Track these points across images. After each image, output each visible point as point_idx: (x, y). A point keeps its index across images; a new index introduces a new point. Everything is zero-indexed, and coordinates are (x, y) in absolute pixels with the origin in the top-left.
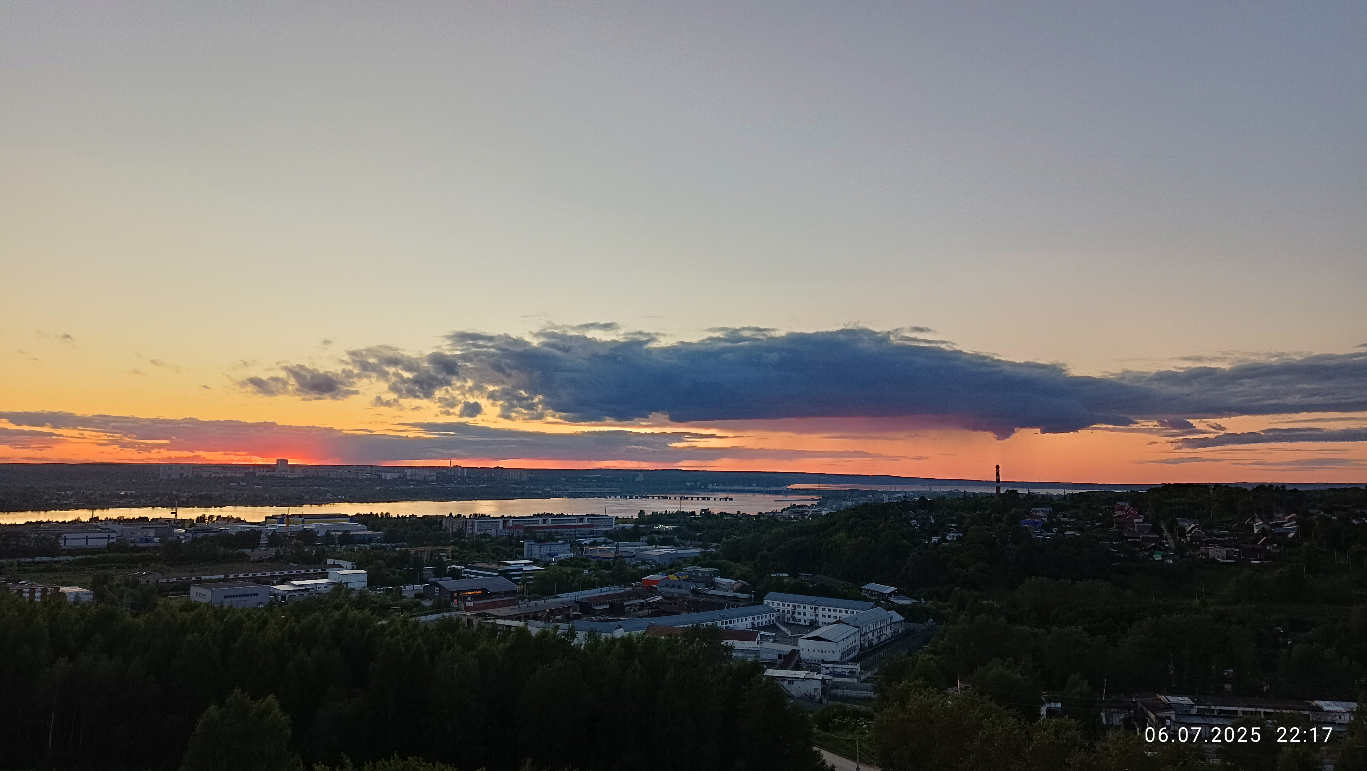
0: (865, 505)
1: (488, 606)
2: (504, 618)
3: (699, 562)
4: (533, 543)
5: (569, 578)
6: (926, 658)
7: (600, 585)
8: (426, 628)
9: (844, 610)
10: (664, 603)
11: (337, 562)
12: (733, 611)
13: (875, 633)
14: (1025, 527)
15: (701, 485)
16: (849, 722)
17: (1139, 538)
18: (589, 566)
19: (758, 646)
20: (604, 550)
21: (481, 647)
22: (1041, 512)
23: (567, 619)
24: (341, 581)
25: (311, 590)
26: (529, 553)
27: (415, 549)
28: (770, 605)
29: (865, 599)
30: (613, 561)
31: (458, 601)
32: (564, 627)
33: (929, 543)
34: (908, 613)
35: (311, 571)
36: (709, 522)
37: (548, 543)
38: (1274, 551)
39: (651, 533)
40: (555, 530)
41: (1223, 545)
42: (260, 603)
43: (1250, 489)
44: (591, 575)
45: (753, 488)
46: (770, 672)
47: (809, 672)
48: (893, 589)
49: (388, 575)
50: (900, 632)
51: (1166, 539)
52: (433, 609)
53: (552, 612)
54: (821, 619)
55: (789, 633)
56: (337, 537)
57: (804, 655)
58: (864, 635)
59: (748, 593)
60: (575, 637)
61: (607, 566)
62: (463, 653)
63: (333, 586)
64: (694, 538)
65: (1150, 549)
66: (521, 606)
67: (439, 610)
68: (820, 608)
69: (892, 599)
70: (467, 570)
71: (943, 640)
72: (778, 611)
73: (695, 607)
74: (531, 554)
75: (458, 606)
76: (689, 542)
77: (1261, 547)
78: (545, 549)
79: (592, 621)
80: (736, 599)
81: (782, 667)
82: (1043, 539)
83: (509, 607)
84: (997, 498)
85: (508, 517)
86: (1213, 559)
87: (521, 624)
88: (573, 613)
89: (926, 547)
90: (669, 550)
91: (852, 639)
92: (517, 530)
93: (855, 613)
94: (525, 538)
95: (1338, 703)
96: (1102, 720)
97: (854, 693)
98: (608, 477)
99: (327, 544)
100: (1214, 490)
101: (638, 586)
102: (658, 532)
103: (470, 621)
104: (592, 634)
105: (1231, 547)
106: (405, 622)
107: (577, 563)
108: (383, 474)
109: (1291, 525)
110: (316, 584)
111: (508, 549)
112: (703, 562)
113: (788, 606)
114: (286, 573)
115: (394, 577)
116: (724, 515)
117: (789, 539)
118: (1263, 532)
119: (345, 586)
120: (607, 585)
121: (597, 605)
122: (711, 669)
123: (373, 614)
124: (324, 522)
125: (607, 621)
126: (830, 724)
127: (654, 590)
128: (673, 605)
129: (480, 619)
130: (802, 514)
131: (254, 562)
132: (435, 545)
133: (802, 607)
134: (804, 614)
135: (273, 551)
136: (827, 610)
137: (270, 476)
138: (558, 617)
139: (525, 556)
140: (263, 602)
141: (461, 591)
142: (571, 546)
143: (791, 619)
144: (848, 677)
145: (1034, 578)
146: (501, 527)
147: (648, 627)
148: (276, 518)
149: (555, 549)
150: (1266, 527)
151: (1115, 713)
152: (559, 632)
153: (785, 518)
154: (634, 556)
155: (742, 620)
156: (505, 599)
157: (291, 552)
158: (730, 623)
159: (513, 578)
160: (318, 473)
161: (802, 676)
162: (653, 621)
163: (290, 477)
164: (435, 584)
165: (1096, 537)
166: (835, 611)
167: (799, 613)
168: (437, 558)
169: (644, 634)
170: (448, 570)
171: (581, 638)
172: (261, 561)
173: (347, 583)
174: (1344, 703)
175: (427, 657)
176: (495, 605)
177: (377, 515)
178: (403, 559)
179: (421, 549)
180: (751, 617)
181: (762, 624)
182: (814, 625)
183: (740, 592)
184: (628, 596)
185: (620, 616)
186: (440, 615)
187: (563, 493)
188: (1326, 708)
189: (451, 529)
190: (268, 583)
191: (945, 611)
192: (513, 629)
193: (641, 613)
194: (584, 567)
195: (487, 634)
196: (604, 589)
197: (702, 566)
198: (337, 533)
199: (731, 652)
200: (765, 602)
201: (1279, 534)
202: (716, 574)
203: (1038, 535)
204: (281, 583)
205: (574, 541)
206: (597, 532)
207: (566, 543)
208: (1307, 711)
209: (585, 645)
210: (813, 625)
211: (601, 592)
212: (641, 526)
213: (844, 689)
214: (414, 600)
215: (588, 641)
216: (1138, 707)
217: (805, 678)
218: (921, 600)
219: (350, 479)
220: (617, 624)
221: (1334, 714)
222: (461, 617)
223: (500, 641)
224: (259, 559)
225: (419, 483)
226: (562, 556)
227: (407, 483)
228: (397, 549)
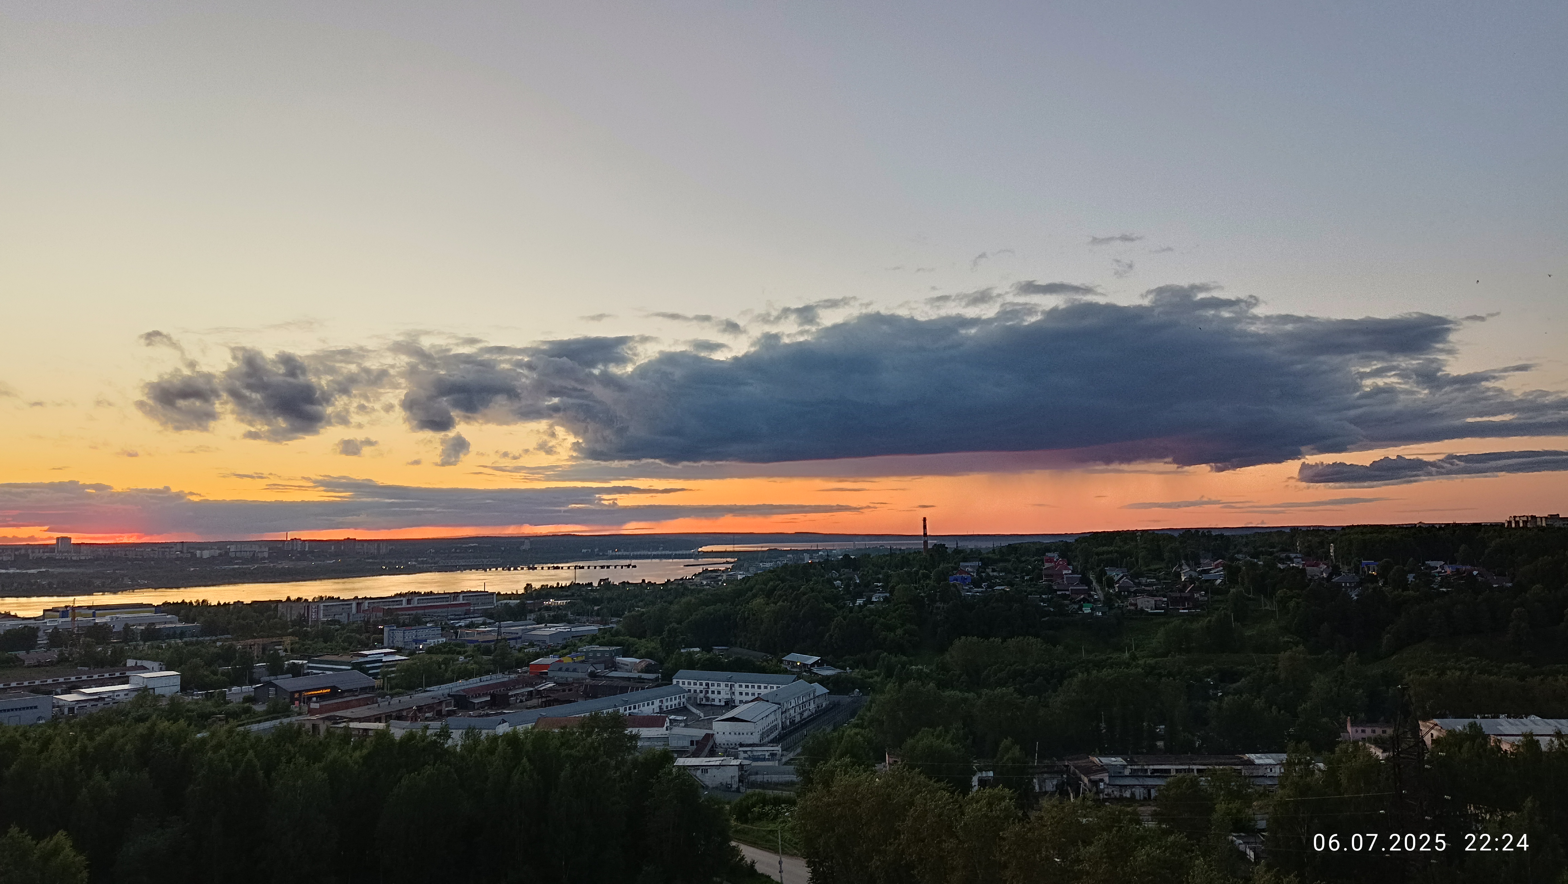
0: (785, 566)
1: (339, 707)
2: (360, 720)
3: (598, 641)
4: (395, 628)
5: (440, 668)
6: (852, 733)
7: (479, 674)
8: (259, 739)
9: (762, 686)
10: (557, 690)
11: (139, 663)
12: (640, 694)
13: (797, 708)
14: (953, 584)
15: (600, 550)
16: (769, 810)
17: (1068, 590)
18: (465, 652)
19: (667, 732)
20: (484, 632)
21: (330, 757)
22: (970, 567)
23: (439, 715)
24: (146, 686)
25: (106, 699)
26: (390, 641)
27: (243, 643)
28: (681, 684)
29: (786, 672)
30: (495, 645)
31: (300, 703)
32: (435, 726)
33: (854, 606)
34: (835, 685)
35: (107, 675)
36: (608, 594)
37: (413, 628)
38: (1202, 598)
39: (539, 610)
40: (423, 611)
41: (1151, 594)
42: (39, 718)
43: (1176, 534)
44: (468, 663)
45: (659, 553)
46: (681, 761)
47: (725, 758)
48: (816, 658)
49: (207, 676)
50: (824, 706)
51: (1095, 591)
52: (267, 715)
53: (420, 709)
54: (737, 698)
55: (702, 715)
56: (139, 632)
57: (719, 739)
58: (785, 711)
59: (655, 673)
60: (449, 737)
61: (487, 651)
62: (308, 765)
63: (136, 693)
64: (589, 614)
65: (1080, 601)
66: (381, 704)
67: (275, 715)
68: (737, 685)
69: (815, 670)
70: (310, 665)
71: (870, 711)
72: (690, 691)
73: (592, 693)
74: (393, 642)
75: (300, 709)
76: (584, 619)
77: (1188, 595)
78: (410, 635)
79: (470, 716)
80: (640, 680)
81: (695, 755)
82: (972, 596)
83: (367, 707)
84: (924, 554)
85: (362, 598)
86: (1142, 610)
87: (381, 726)
88: (447, 709)
89: (851, 610)
90: (562, 628)
91: (772, 717)
92: (374, 613)
93: (775, 689)
94: (384, 623)
95: (1268, 755)
96: (1034, 787)
97: (775, 778)
98: (486, 546)
99: (126, 641)
100: (1141, 536)
101: (526, 672)
102: (548, 608)
103: (315, 727)
104: (470, 733)
105: (1160, 596)
106: (230, 732)
107: (450, 650)
108: (198, 552)
109: (1217, 572)
110: (114, 692)
111: (363, 637)
112: (602, 640)
113: (701, 684)
114: (73, 679)
115: (215, 677)
116: (627, 585)
117: (700, 608)
118: (1191, 580)
119: (151, 692)
120: (487, 673)
121: (476, 697)
122: (613, 763)
123: (189, 725)
124: (121, 613)
125: (488, 715)
126: (749, 814)
127: (544, 676)
128: (567, 691)
129: (328, 723)
130: (715, 579)
131: (29, 667)
132: (268, 637)
133: (716, 685)
134: (719, 693)
135: (55, 654)
136: (744, 686)
137: (48, 558)
138: (427, 715)
139: (385, 645)
140: (43, 716)
141: (303, 691)
142: (442, 630)
143: (704, 700)
144: (768, 760)
145: (963, 638)
146: (354, 610)
147: (539, 719)
148: (58, 611)
149: (422, 634)
150: (1194, 574)
151: (1048, 778)
152: (429, 732)
153: (697, 585)
154: (520, 638)
155: (648, 705)
156: (360, 697)
157: (78, 653)
158: (635, 708)
159: (370, 672)
160: (111, 553)
161: (718, 763)
162: (543, 712)
163: (74, 558)
164: (270, 684)
165: (1026, 592)
166: (753, 687)
167: (713, 692)
168: (272, 652)
169: (533, 728)
170: (286, 666)
171: (457, 738)
172: (39, 665)
173: (154, 689)
174: (1274, 755)
175: (261, 773)
176: (347, 706)
177: (191, 603)
178: (227, 656)
179: (250, 641)
180: (658, 700)
181: (671, 707)
182: (730, 705)
183: (646, 672)
184: (514, 684)
185: (504, 709)
186: (276, 722)
187: (432, 567)
188: (1257, 761)
189: (289, 616)
190: (49, 693)
191: (871, 680)
192: (371, 733)
193: (529, 703)
194: (459, 653)
195: (338, 741)
196: (484, 678)
197: (601, 645)
198: (138, 627)
199: (636, 742)
200: (675, 682)
201: (1207, 581)
202: (618, 653)
203: (968, 592)
204: (68, 691)
205: (446, 624)
206: (474, 612)
207: (436, 626)
208: (1238, 765)
209: (462, 745)
210: (728, 705)
211: (481, 681)
212: (528, 602)
213: (764, 774)
214: (242, 705)
215: (465, 741)
216: (1071, 771)
217: (720, 765)
218: (845, 670)
219: (153, 559)
220: (500, 718)
221: (1264, 767)
222: (303, 722)
223: (355, 749)
224: (37, 664)
225: (246, 561)
226: (431, 642)
227: (231, 561)
228: (219, 644)
